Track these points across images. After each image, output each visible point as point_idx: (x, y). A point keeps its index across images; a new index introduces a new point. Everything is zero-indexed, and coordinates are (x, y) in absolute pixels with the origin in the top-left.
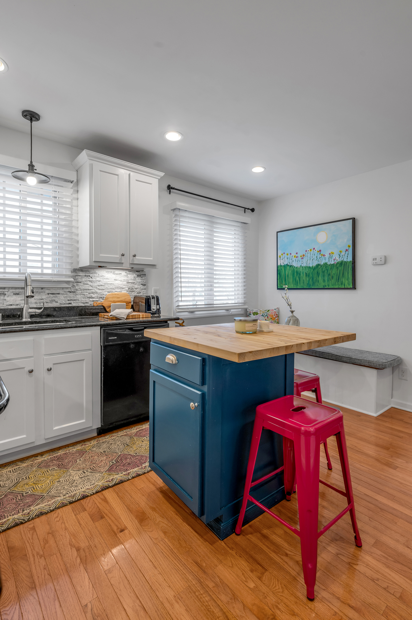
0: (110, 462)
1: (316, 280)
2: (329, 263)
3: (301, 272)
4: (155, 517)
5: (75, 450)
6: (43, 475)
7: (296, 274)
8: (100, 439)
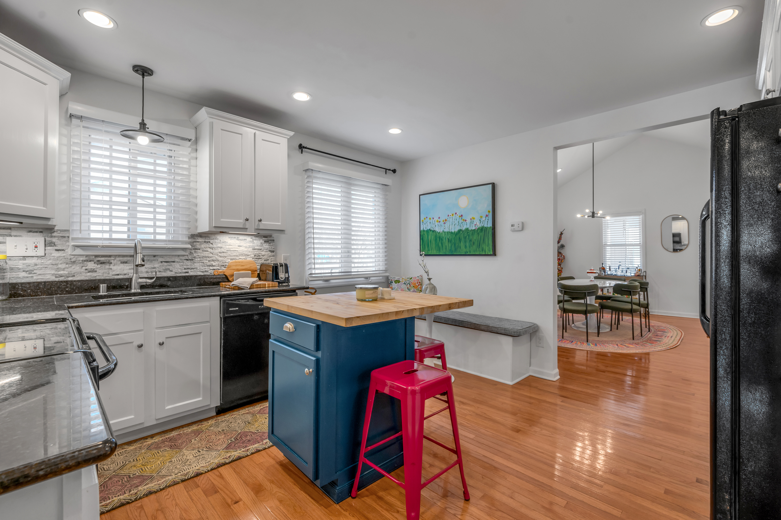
0: (229, 441)
1: (458, 245)
2: (470, 229)
3: (443, 237)
4: (272, 488)
5: (190, 430)
6: (153, 457)
7: (438, 239)
8: (219, 418)
